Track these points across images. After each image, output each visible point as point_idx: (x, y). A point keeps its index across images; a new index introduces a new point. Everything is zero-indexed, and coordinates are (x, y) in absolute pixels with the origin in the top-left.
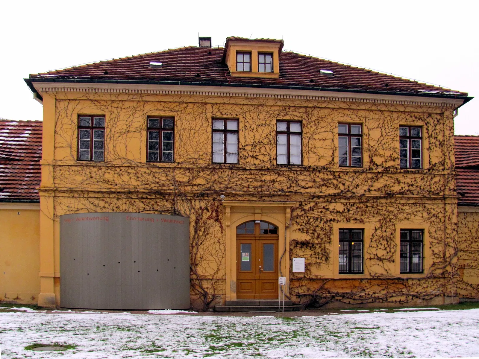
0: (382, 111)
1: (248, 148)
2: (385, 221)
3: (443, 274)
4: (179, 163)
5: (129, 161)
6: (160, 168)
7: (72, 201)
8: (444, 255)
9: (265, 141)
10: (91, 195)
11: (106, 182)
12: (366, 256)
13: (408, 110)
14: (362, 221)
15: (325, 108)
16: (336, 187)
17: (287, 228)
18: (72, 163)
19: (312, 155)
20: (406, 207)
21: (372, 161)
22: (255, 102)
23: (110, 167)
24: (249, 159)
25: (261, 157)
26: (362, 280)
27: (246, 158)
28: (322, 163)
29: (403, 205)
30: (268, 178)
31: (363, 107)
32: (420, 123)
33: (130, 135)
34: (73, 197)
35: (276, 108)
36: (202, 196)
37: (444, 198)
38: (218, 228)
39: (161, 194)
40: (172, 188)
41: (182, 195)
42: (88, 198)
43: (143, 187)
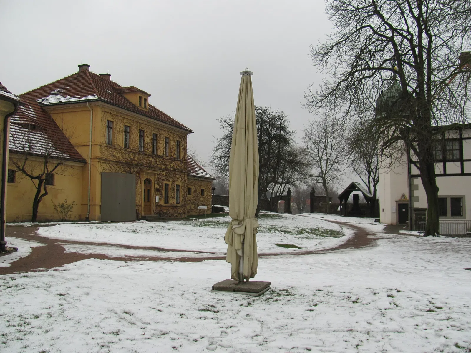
0: (173, 133)
1: (147, 145)
2: (173, 181)
3: (184, 204)
4: (132, 149)
5: (120, 147)
6: (127, 151)
7: (104, 164)
8: (184, 196)
9: (150, 142)
10: (111, 162)
11: (114, 156)
12: (170, 196)
13: (179, 134)
14: (169, 181)
15: (163, 130)
16: (164, 165)
17: (155, 182)
18: (105, 145)
19: (160, 150)
20: (177, 175)
21: (171, 155)
22: (149, 124)
23: (115, 149)
24: (147, 150)
25: (149, 149)
26: (168, 206)
27: (146, 149)
28: (161, 154)
29: (177, 174)
30: (151, 159)
31: (170, 131)
32: (180, 140)
33: (120, 133)
34: (105, 163)
35: (153, 128)
36: (137, 166)
37: (185, 173)
38: (140, 181)
39: (127, 164)
40: (130, 161)
41: (132, 165)
42: (109, 164)
43: (123, 160)
